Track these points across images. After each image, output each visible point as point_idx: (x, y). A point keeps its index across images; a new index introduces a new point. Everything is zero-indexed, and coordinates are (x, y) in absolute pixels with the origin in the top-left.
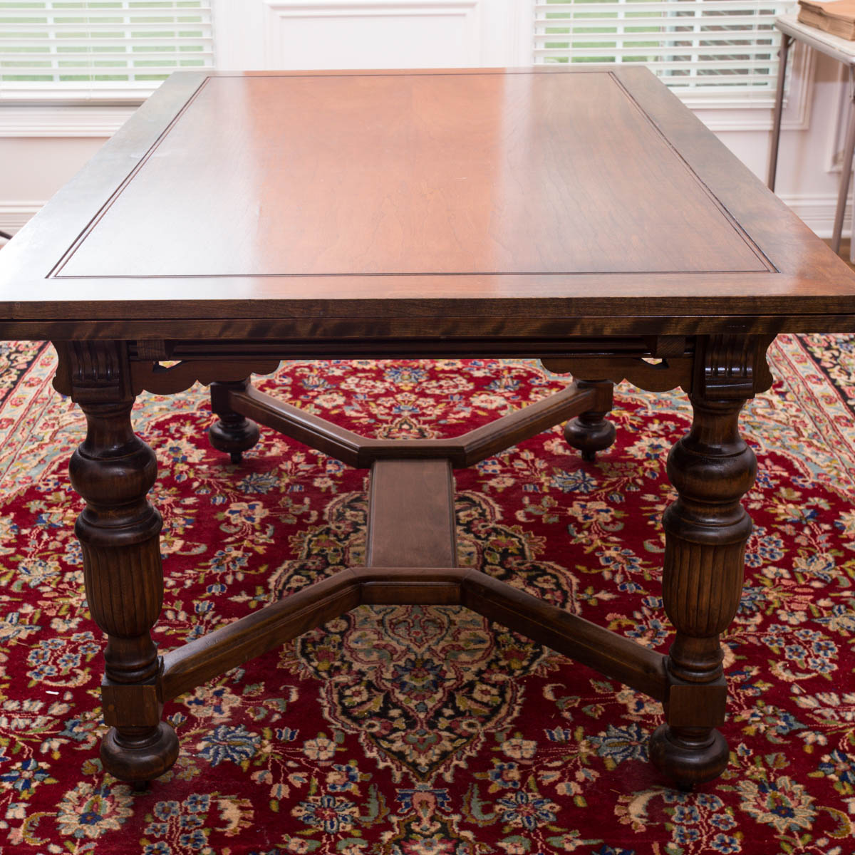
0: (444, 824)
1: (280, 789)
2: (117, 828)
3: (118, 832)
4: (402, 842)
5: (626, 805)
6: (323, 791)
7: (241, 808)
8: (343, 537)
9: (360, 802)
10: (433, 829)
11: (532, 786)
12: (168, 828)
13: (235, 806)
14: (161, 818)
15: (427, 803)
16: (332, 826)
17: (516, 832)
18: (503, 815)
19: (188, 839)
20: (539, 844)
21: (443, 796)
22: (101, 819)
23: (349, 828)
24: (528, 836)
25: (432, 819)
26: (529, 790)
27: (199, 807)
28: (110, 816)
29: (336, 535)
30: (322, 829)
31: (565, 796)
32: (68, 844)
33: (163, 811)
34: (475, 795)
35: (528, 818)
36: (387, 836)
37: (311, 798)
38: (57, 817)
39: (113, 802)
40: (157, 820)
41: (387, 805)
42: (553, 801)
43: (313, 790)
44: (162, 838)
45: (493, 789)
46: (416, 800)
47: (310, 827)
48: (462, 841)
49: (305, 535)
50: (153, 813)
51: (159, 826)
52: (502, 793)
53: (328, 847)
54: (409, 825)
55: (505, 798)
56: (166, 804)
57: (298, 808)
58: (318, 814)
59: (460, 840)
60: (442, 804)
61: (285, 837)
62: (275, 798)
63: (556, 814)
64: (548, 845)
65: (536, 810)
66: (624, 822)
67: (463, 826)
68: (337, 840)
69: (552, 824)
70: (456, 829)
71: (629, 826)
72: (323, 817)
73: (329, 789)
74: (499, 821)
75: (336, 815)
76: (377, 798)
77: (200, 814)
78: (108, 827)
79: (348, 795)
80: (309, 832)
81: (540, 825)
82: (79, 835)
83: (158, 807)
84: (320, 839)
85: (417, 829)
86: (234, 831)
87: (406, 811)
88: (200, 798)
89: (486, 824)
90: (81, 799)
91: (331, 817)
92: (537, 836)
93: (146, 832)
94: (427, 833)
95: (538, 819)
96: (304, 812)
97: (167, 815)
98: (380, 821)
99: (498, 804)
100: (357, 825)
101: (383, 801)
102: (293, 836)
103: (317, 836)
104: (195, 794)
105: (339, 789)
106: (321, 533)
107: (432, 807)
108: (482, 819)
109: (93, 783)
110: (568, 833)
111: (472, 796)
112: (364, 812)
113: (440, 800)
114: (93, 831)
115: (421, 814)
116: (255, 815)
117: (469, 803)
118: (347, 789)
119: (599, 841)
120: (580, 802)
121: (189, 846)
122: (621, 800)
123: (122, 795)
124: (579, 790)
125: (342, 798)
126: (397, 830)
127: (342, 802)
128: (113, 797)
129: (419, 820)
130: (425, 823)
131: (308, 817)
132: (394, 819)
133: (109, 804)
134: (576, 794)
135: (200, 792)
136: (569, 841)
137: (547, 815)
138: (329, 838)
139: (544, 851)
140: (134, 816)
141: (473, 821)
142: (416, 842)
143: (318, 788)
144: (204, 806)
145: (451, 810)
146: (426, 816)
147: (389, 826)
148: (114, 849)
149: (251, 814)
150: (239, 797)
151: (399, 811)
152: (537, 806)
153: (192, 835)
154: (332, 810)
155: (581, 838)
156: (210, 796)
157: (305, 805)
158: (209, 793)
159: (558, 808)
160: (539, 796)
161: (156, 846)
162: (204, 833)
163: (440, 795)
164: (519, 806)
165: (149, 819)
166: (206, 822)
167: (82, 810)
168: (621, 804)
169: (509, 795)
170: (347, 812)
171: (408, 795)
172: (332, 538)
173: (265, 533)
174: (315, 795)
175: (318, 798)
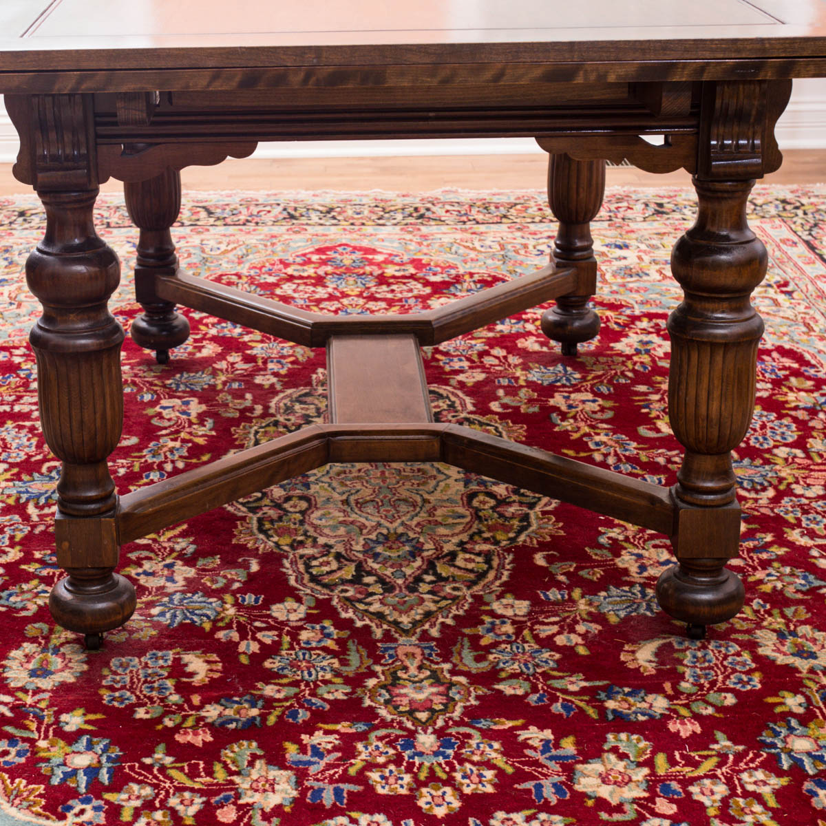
0: (434, 672)
1: (248, 646)
2: (71, 680)
3: (73, 683)
4: (389, 687)
5: (633, 652)
6: (297, 647)
7: (208, 662)
8: (293, 428)
9: (341, 653)
10: (422, 676)
11: (528, 638)
12: (128, 679)
13: (202, 660)
14: (120, 671)
15: (413, 655)
16: (310, 674)
17: (514, 676)
18: (498, 663)
19: (152, 689)
20: (540, 686)
21: (431, 648)
22: (52, 673)
23: (328, 676)
24: (527, 679)
25: (420, 668)
26: (524, 641)
27: (161, 662)
28: (62, 670)
29: (285, 426)
30: (299, 678)
31: (565, 646)
32: (20, 694)
33: (121, 665)
34: (466, 647)
35: (526, 665)
36: (371, 682)
37: (284, 653)
38: (4, 672)
39: (64, 659)
40: (115, 673)
41: (368, 657)
42: (552, 650)
43: (286, 646)
44: (123, 688)
45: (484, 642)
46: (400, 652)
47: (286, 676)
48: (455, 685)
49: (251, 427)
50: (110, 668)
51: (118, 678)
52: (495, 645)
53: (307, 692)
54: (395, 672)
55: (499, 649)
56: (124, 660)
57: (270, 660)
58: (294, 665)
59: (451, 685)
60: (430, 655)
61: (259, 685)
62: (244, 653)
63: (557, 661)
64: (549, 686)
65: (534, 658)
66: (631, 666)
67: (453, 672)
68: (317, 686)
69: (553, 669)
70: (448, 676)
71: (637, 670)
72: (299, 667)
73: (302, 645)
74: (493, 667)
75: (314, 666)
76: (358, 651)
77: (162, 667)
78: (62, 680)
79: (325, 649)
80: (285, 681)
81: (539, 671)
82: (31, 687)
83: (114, 662)
84: (299, 686)
85: (405, 676)
86: (202, 680)
87: (390, 661)
88: (160, 654)
89: (480, 671)
90: (28, 658)
91: (308, 668)
92: (538, 679)
93: (104, 683)
94: (416, 679)
95: (537, 666)
96: (277, 664)
97: (125, 669)
98: (363, 670)
99: (492, 653)
100: (337, 674)
101: (364, 653)
102: (267, 684)
103: (296, 684)
104: (154, 651)
105: (314, 644)
106: (268, 425)
107: (419, 657)
108: (475, 667)
109: (40, 644)
110: (571, 676)
111: (462, 646)
112: (344, 662)
113: (427, 652)
114: (46, 684)
115: (407, 663)
116: (223, 667)
117: (460, 654)
118: (323, 644)
119: (606, 682)
120: (582, 651)
121: (154, 694)
122: (626, 647)
123: (74, 653)
124: (580, 640)
125: (318, 652)
126: (383, 678)
127: (319, 655)
128: (64, 654)
129: (406, 668)
130: (413, 670)
131: (283, 669)
132: (378, 668)
133: (60, 660)
134: (577, 644)
135: (160, 649)
136: (572, 683)
137: (546, 662)
138: (307, 685)
139: (544, 691)
140: (89, 671)
141: (465, 669)
142: (405, 687)
143: (291, 644)
144: (166, 660)
145: (440, 660)
146: (412, 667)
147: (373, 674)
148: (71, 698)
149: (220, 666)
150: (204, 653)
151: (382, 661)
152: (536, 655)
153: (156, 685)
154: (309, 662)
155: (585, 680)
156: (171, 652)
157: (279, 658)
158: (171, 649)
159: (557, 656)
160: (536, 647)
161: (117, 694)
162: (170, 683)
163: (426, 648)
164: (516, 655)
165: (105, 672)
166: (169, 673)
167: (31, 666)
168: (628, 651)
169: (503, 646)
170: (325, 663)
171: (391, 648)
172: (281, 429)
173: (205, 426)
174: (288, 649)
175: (293, 652)
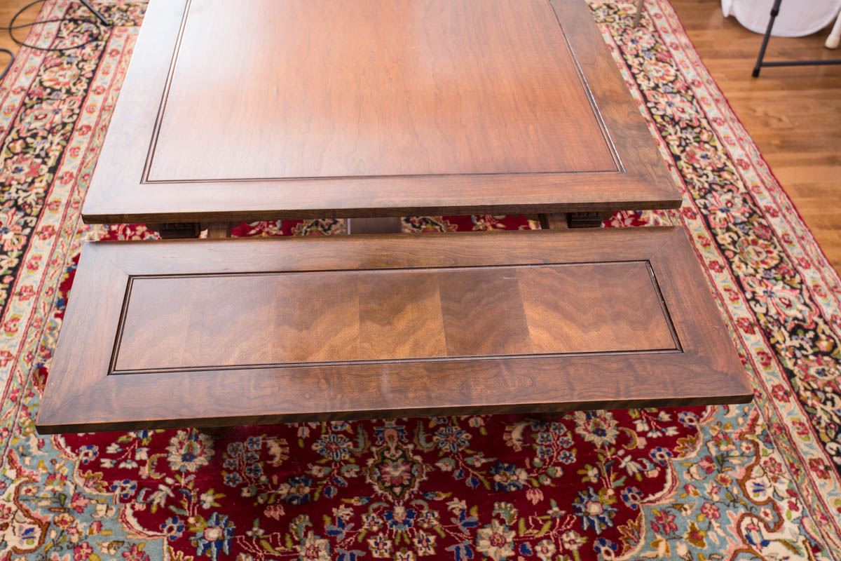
0: (404, 452)
1: (303, 431)
2: (206, 464)
3: (207, 467)
4: (380, 466)
5: (510, 432)
6: (330, 431)
7: (281, 446)
8: (327, 227)
9: (352, 437)
10: (397, 456)
11: (455, 422)
12: (237, 462)
13: (277, 445)
14: (232, 455)
15: (393, 436)
16: (337, 456)
17: (447, 455)
18: (438, 444)
19: (250, 470)
20: (460, 463)
21: (402, 431)
22: (195, 457)
23: (347, 457)
24: (453, 458)
25: (397, 448)
26: (453, 425)
27: (255, 446)
28: (200, 455)
29: (322, 226)
30: (331, 459)
31: (474, 427)
32: (177, 476)
33: (233, 450)
34: (421, 430)
35: (453, 445)
36: (370, 462)
37: (323, 436)
38: (168, 457)
39: (201, 445)
40: (230, 457)
41: (369, 439)
42: (467, 432)
43: (324, 431)
44: (235, 470)
45: (432, 425)
46: (386, 436)
47: (323, 457)
48: (414, 463)
49: (303, 227)
50: (227, 452)
51: (232, 461)
52: (437, 427)
53: (336, 471)
54: (383, 453)
55: (439, 431)
56: (235, 445)
57: (315, 444)
58: (328, 447)
59: (413, 463)
60: (402, 437)
61: (310, 465)
62: (301, 438)
63: (469, 441)
64: (465, 463)
65: (457, 439)
66: (509, 444)
67: (415, 452)
68: (341, 466)
69: (467, 448)
70: (411, 454)
71: (512, 447)
72: (331, 450)
73: (333, 429)
74: (436, 448)
75: (339, 448)
76: (363, 434)
77: (256, 451)
78: (200, 463)
79: (345, 433)
80: (323, 461)
81: (460, 450)
82: (183, 470)
83: (229, 448)
84: (330, 466)
85: (388, 456)
86: (278, 462)
87: (381, 443)
88: (255, 439)
89: (429, 450)
90: (181, 443)
91: (336, 449)
92: (459, 457)
93: (224, 466)
94: (394, 458)
95: (459, 445)
96: (320, 447)
97: (236, 453)
98: (366, 451)
99: (435, 435)
100: (352, 456)
101: (367, 436)
102: (314, 464)
103: (328, 464)
104: (252, 437)
105: (339, 428)
106: (312, 225)
107: (396, 439)
108: (426, 447)
109: (187, 431)
110: (476, 454)
111: (419, 431)
112: (356, 445)
113: (400, 434)
114: (192, 467)
115: (390, 445)
116: (290, 450)
117: (418, 436)
118: (344, 428)
119: (495, 459)
120: (483, 432)
121: (252, 475)
122: (507, 429)
123: (207, 440)
124: (483, 424)
125: (341, 435)
126: (376, 457)
127: (342, 438)
128: (201, 441)
129: (388, 449)
130: (393, 451)
131: (322, 451)
132: (374, 449)
133: (199, 446)
134: (481, 426)
135: (255, 435)
136: (478, 460)
137: (464, 442)
138: (336, 465)
139: (463, 467)
140: (216, 454)
141: (421, 449)
142: (388, 465)
143: (327, 429)
144: (258, 445)
145: (407, 441)
146: (392, 445)
147: (371, 455)
148: (206, 479)
149: (287, 450)
150: (279, 438)
151: (376, 443)
152: (458, 436)
153: (253, 467)
154: (336, 445)
155: (484, 457)
156: (261, 438)
157: (320, 441)
158: (260, 435)
159: (470, 437)
160: (459, 429)
161: (231, 476)
162: (260, 465)
163: (400, 431)
164: (448, 437)
165: (225, 456)
166: (260, 457)
167: (183, 452)
168: (507, 432)
169: (442, 429)
170: (345, 446)
171: (381, 431)
172: (320, 229)
173: (276, 226)
174: (325, 434)
175: (327, 436)
